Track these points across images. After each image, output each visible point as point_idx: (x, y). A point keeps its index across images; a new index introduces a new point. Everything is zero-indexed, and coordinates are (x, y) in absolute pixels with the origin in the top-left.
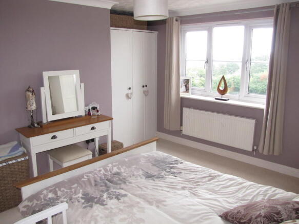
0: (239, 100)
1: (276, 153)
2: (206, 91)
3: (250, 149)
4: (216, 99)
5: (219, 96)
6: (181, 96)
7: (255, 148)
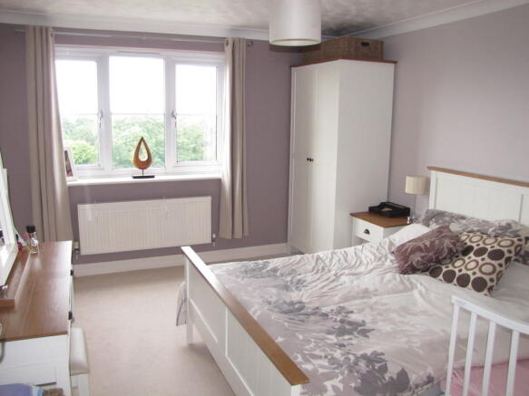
0: (166, 174)
1: (238, 235)
2: (103, 169)
3: (208, 240)
4: (135, 178)
5: (139, 172)
6: (68, 183)
7: (214, 236)
